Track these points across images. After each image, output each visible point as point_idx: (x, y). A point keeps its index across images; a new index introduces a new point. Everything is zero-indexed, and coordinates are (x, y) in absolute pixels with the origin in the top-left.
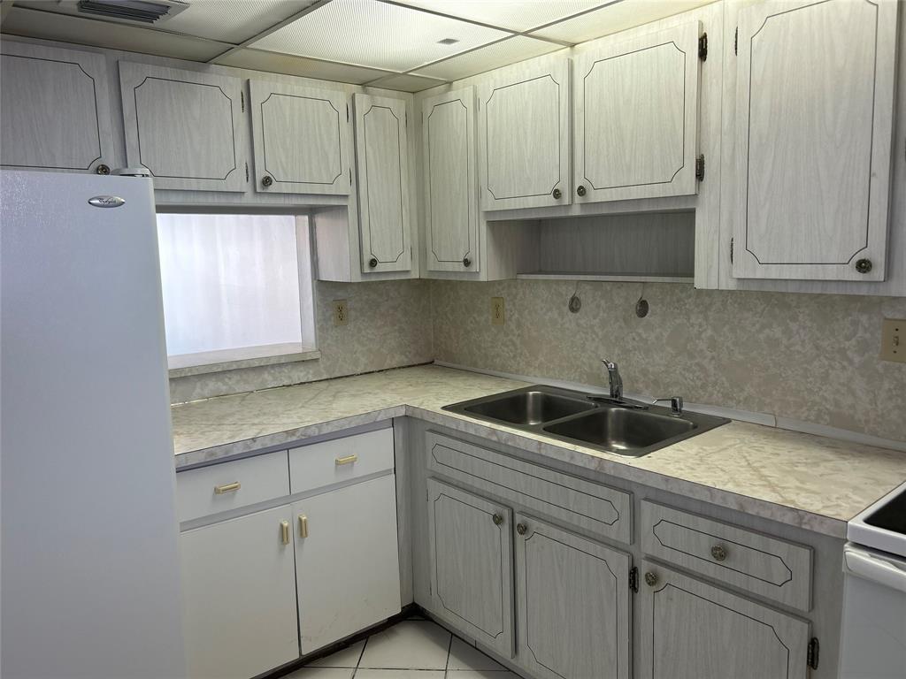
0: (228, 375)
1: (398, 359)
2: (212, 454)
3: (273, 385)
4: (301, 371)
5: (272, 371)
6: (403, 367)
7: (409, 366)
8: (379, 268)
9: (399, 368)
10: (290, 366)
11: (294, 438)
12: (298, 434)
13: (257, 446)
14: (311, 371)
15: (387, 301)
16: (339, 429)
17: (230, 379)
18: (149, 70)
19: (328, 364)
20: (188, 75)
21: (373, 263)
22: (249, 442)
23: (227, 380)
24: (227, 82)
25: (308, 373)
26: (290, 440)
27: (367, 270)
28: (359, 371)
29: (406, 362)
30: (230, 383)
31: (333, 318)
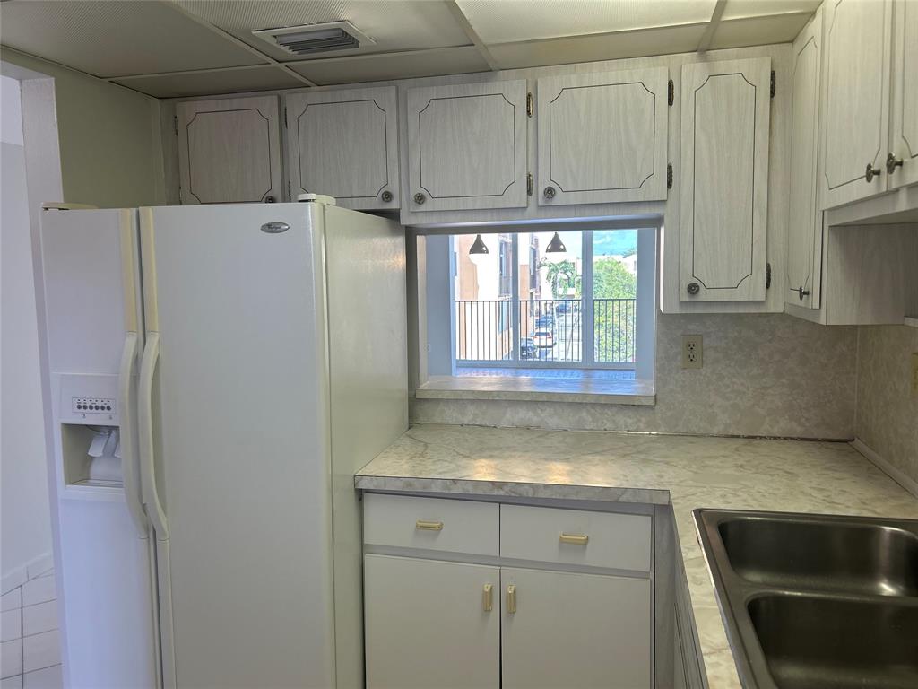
0: (541, 406)
1: (783, 426)
2: (410, 485)
3: (591, 427)
4: (629, 417)
5: (593, 411)
6: (792, 439)
7: (802, 439)
8: (704, 296)
9: (785, 439)
10: (615, 409)
11: (502, 493)
12: (506, 489)
13: (456, 490)
14: (644, 420)
15: (770, 341)
16: (562, 497)
17: (542, 410)
18: (434, 92)
19: (669, 414)
20: (471, 89)
21: (693, 289)
22: (448, 483)
23: (539, 411)
24: (513, 88)
25: (639, 420)
26: (496, 493)
27: (686, 298)
28: (716, 430)
29: (798, 431)
30: (542, 415)
31: (679, 358)
